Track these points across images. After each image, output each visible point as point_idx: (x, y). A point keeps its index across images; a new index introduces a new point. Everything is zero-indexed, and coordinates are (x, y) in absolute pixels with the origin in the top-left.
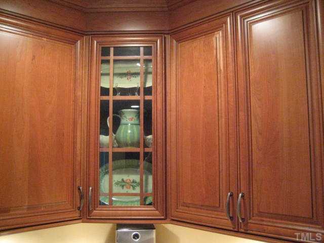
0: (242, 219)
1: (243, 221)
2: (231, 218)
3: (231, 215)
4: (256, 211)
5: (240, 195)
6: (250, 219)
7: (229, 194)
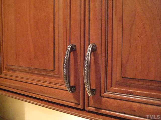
0: (92, 90)
1: (93, 95)
2: (73, 89)
3: (72, 84)
4: (117, 76)
5: (90, 48)
6: (106, 90)
7: (69, 47)
